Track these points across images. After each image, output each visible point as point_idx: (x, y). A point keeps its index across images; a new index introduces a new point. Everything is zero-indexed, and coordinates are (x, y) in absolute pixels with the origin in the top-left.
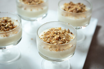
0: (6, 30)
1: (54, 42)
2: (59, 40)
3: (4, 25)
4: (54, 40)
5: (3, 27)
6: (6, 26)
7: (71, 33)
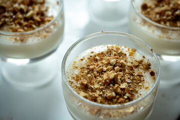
0: (25, 23)
1: (96, 86)
2: (109, 85)
3: (25, 10)
4: (98, 83)
5: (20, 16)
6: (29, 14)
7: (152, 74)
